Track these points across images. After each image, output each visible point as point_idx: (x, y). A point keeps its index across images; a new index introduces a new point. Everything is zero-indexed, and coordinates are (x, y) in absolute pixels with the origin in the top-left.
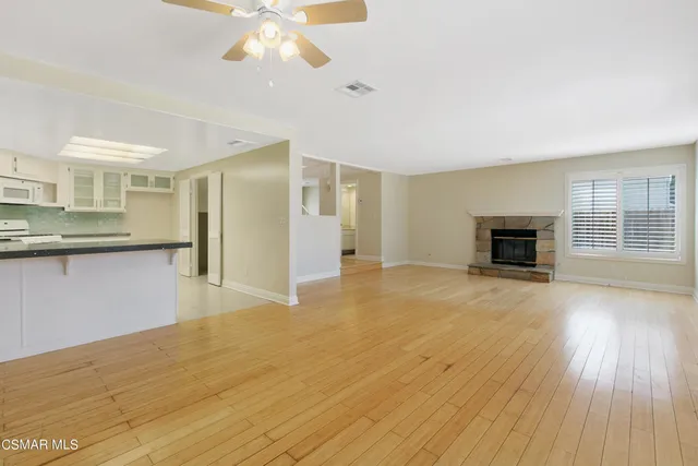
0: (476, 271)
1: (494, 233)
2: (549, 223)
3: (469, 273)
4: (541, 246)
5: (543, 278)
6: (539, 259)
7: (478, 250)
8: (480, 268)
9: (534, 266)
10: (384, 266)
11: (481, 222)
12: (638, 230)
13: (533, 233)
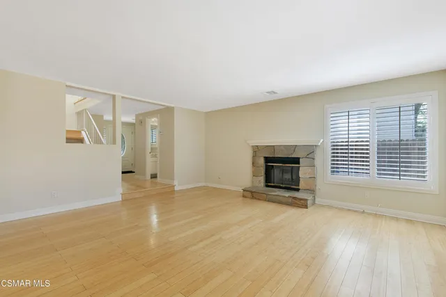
0: (249, 194)
1: (267, 160)
2: (311, 151)
3: (244, 196)
4: (303, 172)
5: (302, 204)
6: (302, 185)
7: (255, 175)
8: (252, 192)
9: (298, 190)
10: (176, 188)
11: (256, 150)
12: (391, 158)
13: (296, 161)
